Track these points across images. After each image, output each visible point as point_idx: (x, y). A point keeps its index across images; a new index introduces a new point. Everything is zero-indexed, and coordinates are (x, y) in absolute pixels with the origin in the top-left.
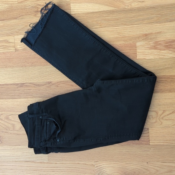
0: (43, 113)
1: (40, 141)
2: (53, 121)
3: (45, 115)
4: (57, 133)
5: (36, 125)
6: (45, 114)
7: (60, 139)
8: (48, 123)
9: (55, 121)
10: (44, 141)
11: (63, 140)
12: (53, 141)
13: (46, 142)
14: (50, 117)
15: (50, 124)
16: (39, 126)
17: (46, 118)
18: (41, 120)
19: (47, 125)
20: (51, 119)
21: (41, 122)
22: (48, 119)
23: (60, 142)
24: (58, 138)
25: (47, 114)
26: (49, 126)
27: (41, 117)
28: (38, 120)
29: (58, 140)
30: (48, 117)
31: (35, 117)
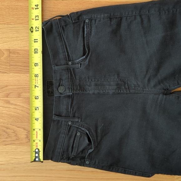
1: (62, 157)
2: (87, 133)
3: (76, 121)
4: (88, 153)
5: (60, 132)
6: (76, 120)
7: (91, 161)
8: (78, 134)
9: (88, 133)
11: (94, 164)
12: (80, 162)
13: (69, 161)
14: (82, 126)
15: (81, 136)
16: (64, 135)
17: (77, 127)
18: (69, 127)
19: (77, 136)
20: (84, 129)
21: (68, 130)
22: (80, 127)
23: (89, 166)
24: (88, 159)
25: (80, 120)
26: (79, 139)
27: (70, 123)
28: (65, 126)
29: (87, 162)
30: (80, 125)
31: (62, 121)
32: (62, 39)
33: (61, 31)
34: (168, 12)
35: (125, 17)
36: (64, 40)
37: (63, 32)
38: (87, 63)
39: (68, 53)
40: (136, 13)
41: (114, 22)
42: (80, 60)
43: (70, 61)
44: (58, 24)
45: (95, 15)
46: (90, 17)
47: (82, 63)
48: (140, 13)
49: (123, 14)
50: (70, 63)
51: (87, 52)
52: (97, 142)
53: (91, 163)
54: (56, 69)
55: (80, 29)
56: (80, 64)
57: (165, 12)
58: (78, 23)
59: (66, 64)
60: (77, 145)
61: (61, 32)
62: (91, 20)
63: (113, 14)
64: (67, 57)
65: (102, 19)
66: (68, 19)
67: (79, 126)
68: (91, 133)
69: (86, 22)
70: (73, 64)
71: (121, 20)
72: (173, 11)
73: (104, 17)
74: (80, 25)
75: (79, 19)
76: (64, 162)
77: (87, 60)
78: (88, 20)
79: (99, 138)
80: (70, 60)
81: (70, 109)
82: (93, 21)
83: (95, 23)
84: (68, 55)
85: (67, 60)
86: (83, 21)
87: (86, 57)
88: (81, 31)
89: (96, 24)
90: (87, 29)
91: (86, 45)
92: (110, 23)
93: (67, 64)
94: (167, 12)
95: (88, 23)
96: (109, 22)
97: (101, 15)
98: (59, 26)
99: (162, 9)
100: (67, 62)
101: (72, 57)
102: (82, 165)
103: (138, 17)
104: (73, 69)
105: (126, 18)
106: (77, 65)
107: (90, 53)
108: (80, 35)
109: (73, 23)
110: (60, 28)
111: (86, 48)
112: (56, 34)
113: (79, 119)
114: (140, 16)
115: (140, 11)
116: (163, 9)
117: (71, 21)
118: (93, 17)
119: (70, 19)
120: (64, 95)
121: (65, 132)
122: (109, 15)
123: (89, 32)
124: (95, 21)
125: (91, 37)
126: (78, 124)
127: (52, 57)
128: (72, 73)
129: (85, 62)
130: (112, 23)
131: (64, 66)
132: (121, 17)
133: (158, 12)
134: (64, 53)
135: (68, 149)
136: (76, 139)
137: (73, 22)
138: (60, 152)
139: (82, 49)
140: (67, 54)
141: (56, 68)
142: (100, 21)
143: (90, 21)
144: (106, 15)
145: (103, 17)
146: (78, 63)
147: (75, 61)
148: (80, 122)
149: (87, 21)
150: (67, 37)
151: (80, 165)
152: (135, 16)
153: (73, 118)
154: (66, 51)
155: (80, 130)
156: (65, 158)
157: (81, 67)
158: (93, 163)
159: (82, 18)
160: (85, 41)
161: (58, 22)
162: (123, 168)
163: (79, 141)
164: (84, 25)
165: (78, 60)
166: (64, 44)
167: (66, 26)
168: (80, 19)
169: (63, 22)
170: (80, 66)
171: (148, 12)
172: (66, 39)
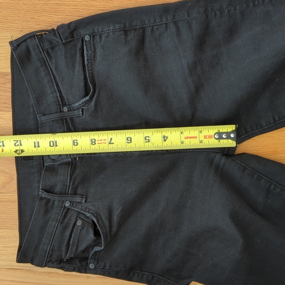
0: (75, 194)
1: (49, 259)
2: (93, 222)
3: (78, 201)
4: (94, 251)
5: (50, 218)
6: (78, 199)
7: (97, 264)
8: (79, 223)
9: (96, 222)
10: (56, 261)
11: (103, 269)
12: (80, 265)
13: (62, 265)
14: (87, 210)
15: (83, 226)
16: (56, 223)
17: (79, 210)
18: (65, 211)
19: (76, 226)
20: (88, 215)
21: (63, 214)
22: (82, 212)
23: (95, 272)
24: (92, 260)
25: (84, 201)
26: (80, 232)
27: (67, 204)
28: (60, 208)
29: (92, 266)
30: (84, 208)
31: (54, 201)
32: (48, 70)
33: (44, 58)
34: (221, 12)
35: (150, 26)
36: (52, 73)
37: (48, 59)
38: (93, 108)
39: (60, 92)
40: (167, 18)
41: (132, 36)
42: (80, 103)
43: (64, 105)
44: (39, 48)
45: (100, 28)
46: (91, 32)
47: (84, 108)
48: (173, 17)
49: (147, 23)
50: (65, 109)
51: (92, 89)
52: (110, 235)
53: (98, 267)
54: (44, 122)
55: (76, 53)
56: (81, 110)
57: (215, 14)
58: (73, 43)
59: (59, 111)
60: (77, 240)
61: (45, 60)
62: (93, 36)
63: (130, 24)
64: (60, 99)
65: (112, 33)
66: (55, 38)
67: (81, 210)
68: (100, 222)
69: (86, 41)
70: (71, 110)
71: (144, 32)
72: (229, 11)
73: (114, 29)
74: (75, 46)
75: (73, 35)
76: (53, 267)
77: (93, 103)
78: (89, 37)
79: (114, 229)
80: (66, 105)
81: (69, 181)
82: (97, 38)
83: (101, 41)
84: (61, 96)
85: (59, 104)
86: (80, 38)
87: (91, 98)
88: (78, 56)
89: (102, 43)
90: (87, 52)
91: (88, 78)
92: (126, 39)
93: (61, 112)
94: (218, 13)
95: (88, 42)
96: (123, 36)
97: (109, 27)
98: (41, 50)
99: (210, 9)
100: (60, 108)
101: (67, 99)
102: (83, 271)
103: (171, 25)
104: (71, 118)
105: (152, 29)
106: (77, 111)
107: (97, 91)
108: (78, 62)
109: (63, 43)
110: (43, 54)
111: (89, 83)
112: (38, 64)
113: (82, 197)
114: (175, 23)
115: (174, 16)
116: (212, 10)
117: (60, 41)
118: (96, 31)
119: (57, 38)
120: (59, 163)
121: (58, 219)
122: (123, 26)
123: (92, 56)
124: (100, 37)
125: (96, 64)
126: (80, 207)
127: (35, 102)
128: (70, 125)
129: (90, 106)
130: (129, 38)
131: (55, 115)
132: (142, 28)
133: (204, 15)
134: (54, 93)
135: (60, 247)
136: (75, 231)
137: (64, 41)
138: (47, 251)
139: (82, 84)
140: (58, 95)
141: (43, 118)
142: (107, 37)
143: (92, 38)
144: (117, 26)
145: (112, 30)
146: (78, 109)
147: (73, 105)
148: (84, 202)
149: (87, 38)
150: (56, 66)
151: (80, 271)
152: (166, 24)
153: (74, 196)
154: (56, 89)
155: (82, 217)
156: (54, 260)
157: (83, 114)
158: (101, 267)
159: (79, 35)
160: (87, 71)
161: (39, 44)
162: (150, 273)
163: (80, 234)
164: (83, 46)
165: (77, 104)
166: (53, 78)
167: (52, 48)
168: (75, 36)
169: (46, 43)
170: (81, 113)
171: (188, 16)
172: (56, 70)
